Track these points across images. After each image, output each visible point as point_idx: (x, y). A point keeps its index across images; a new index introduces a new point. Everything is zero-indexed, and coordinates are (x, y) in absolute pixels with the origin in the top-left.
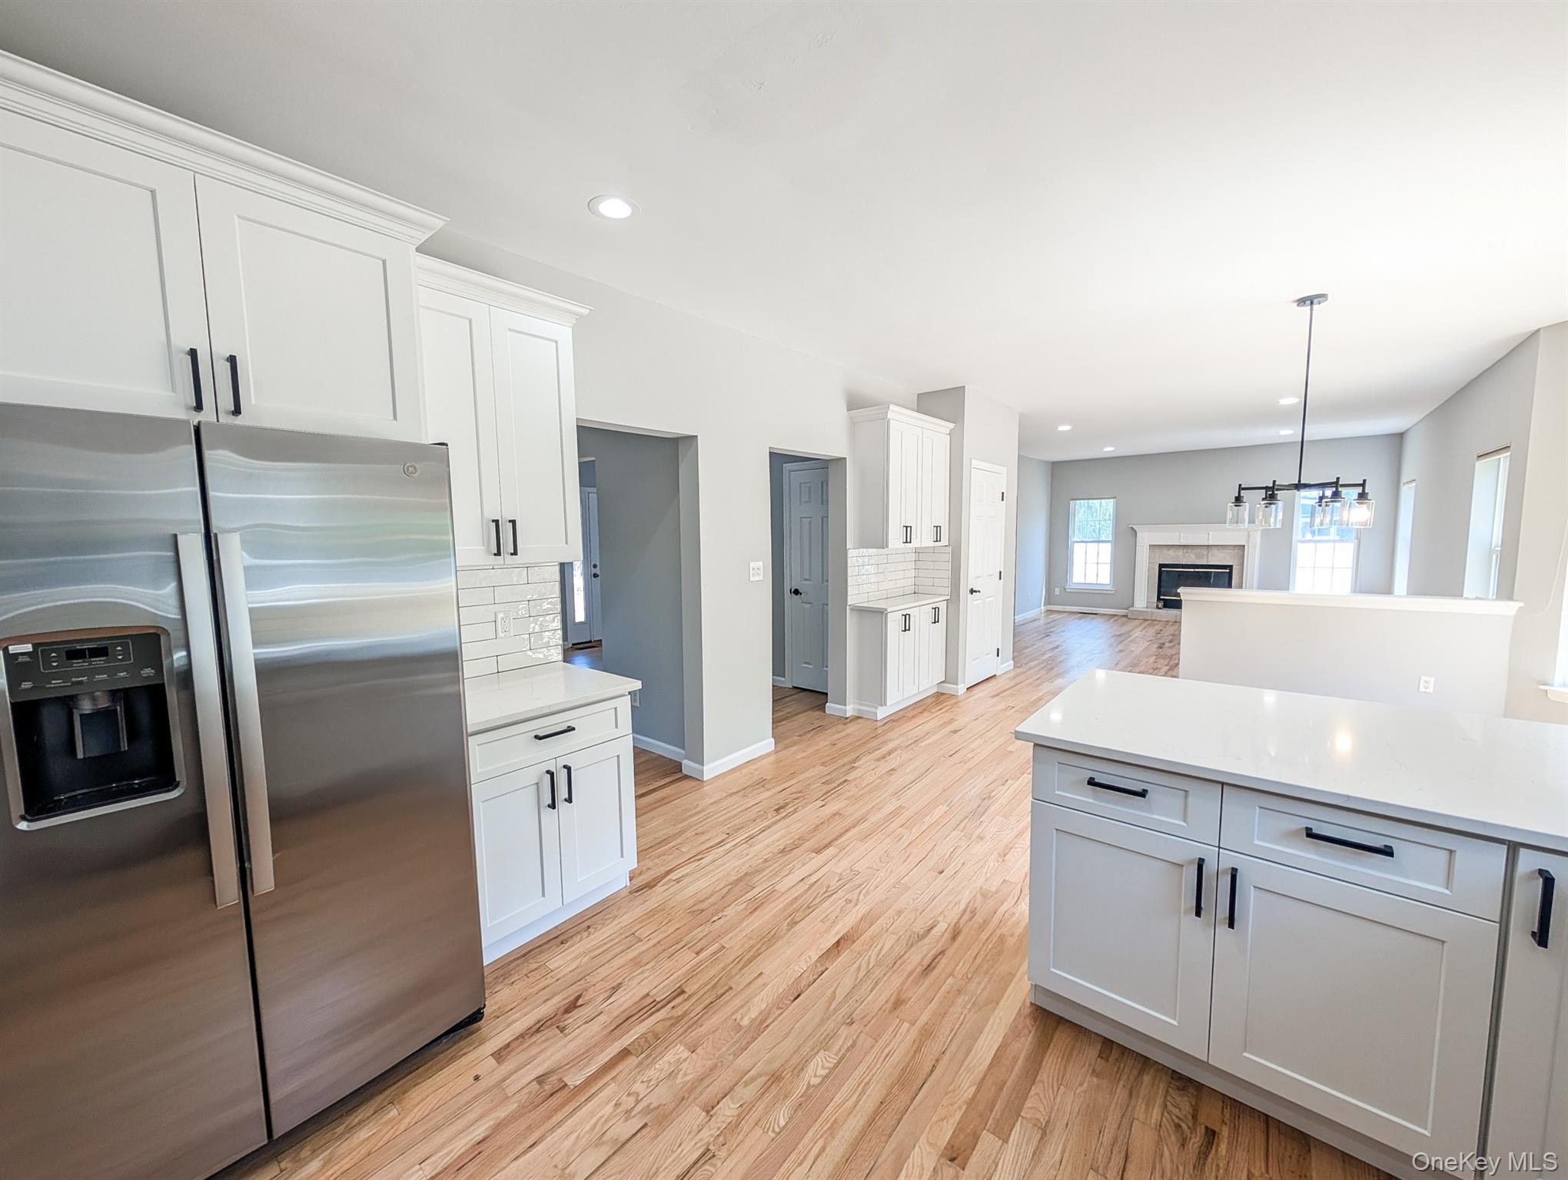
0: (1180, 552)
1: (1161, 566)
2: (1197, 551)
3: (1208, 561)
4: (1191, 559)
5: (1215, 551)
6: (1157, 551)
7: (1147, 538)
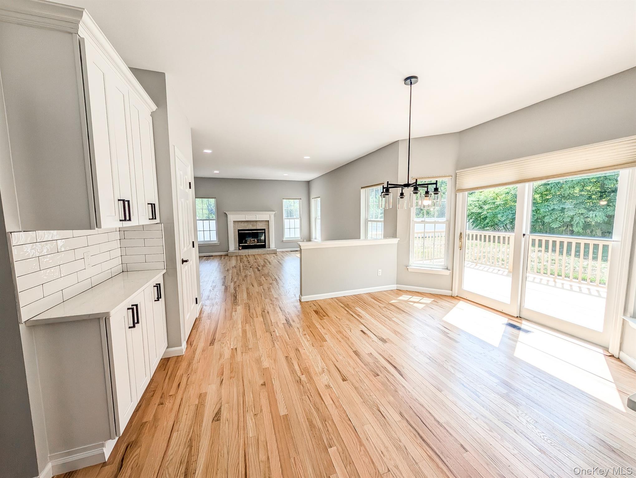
0: (246, 224)
1: (239, 230)
2: (252, 223)
3: (256, 228)
4: (251, 227)
5: (259, 223)
6: (236, 224)
7: (232, 217)
